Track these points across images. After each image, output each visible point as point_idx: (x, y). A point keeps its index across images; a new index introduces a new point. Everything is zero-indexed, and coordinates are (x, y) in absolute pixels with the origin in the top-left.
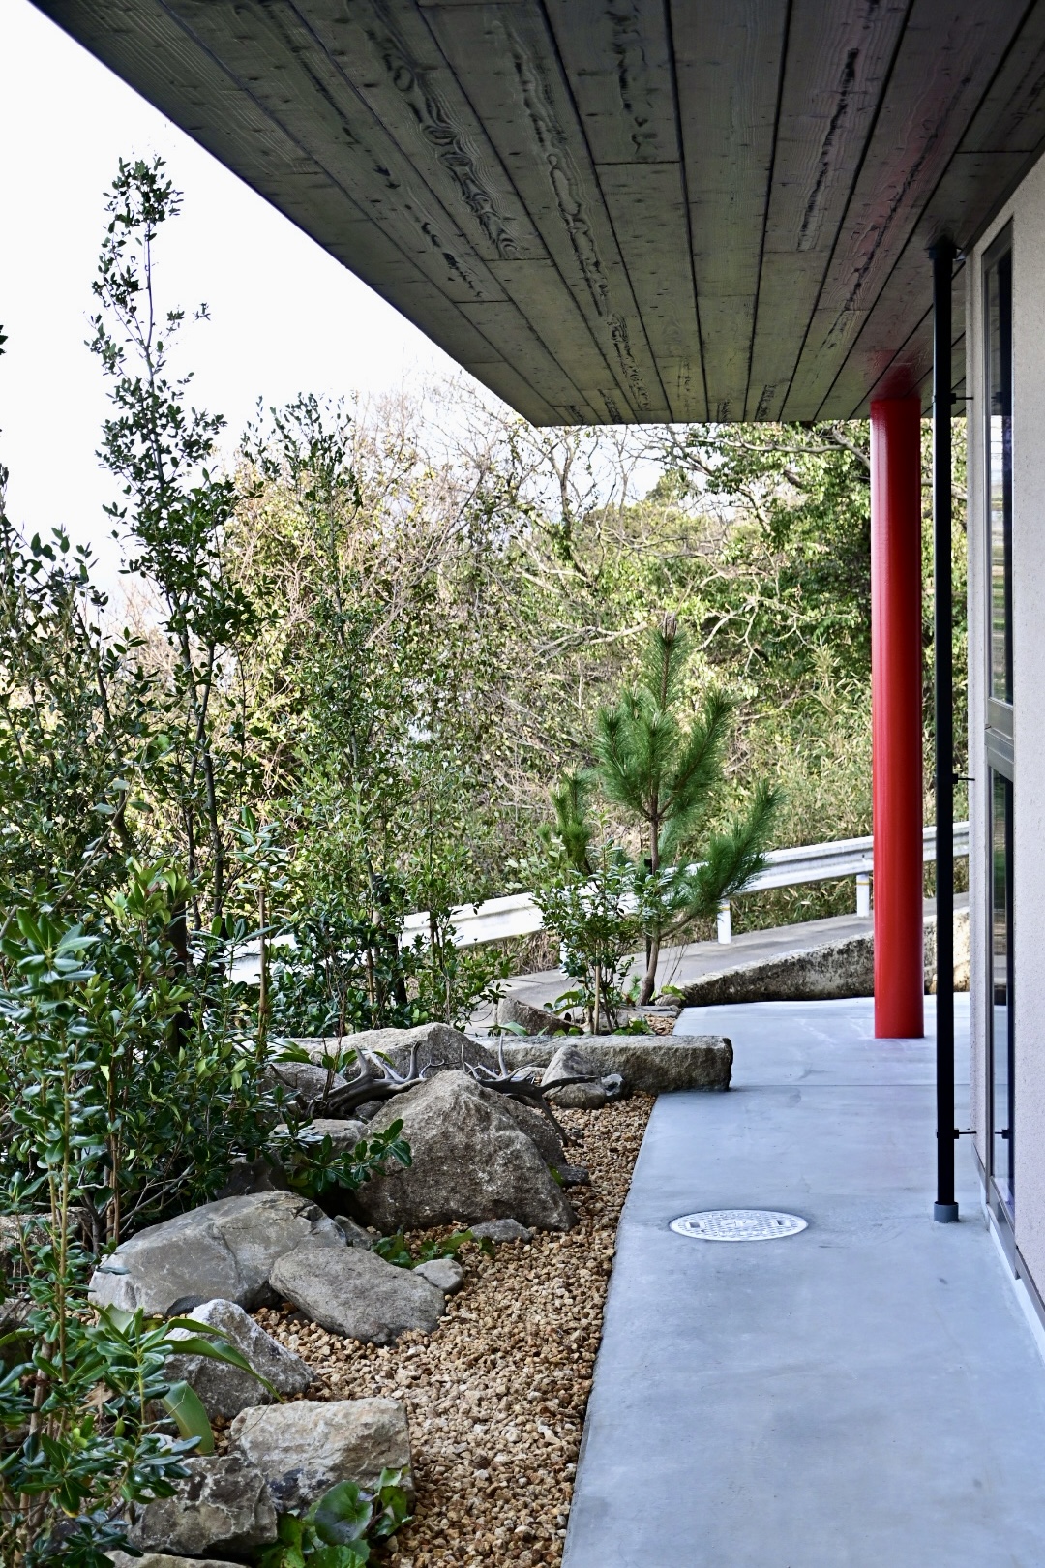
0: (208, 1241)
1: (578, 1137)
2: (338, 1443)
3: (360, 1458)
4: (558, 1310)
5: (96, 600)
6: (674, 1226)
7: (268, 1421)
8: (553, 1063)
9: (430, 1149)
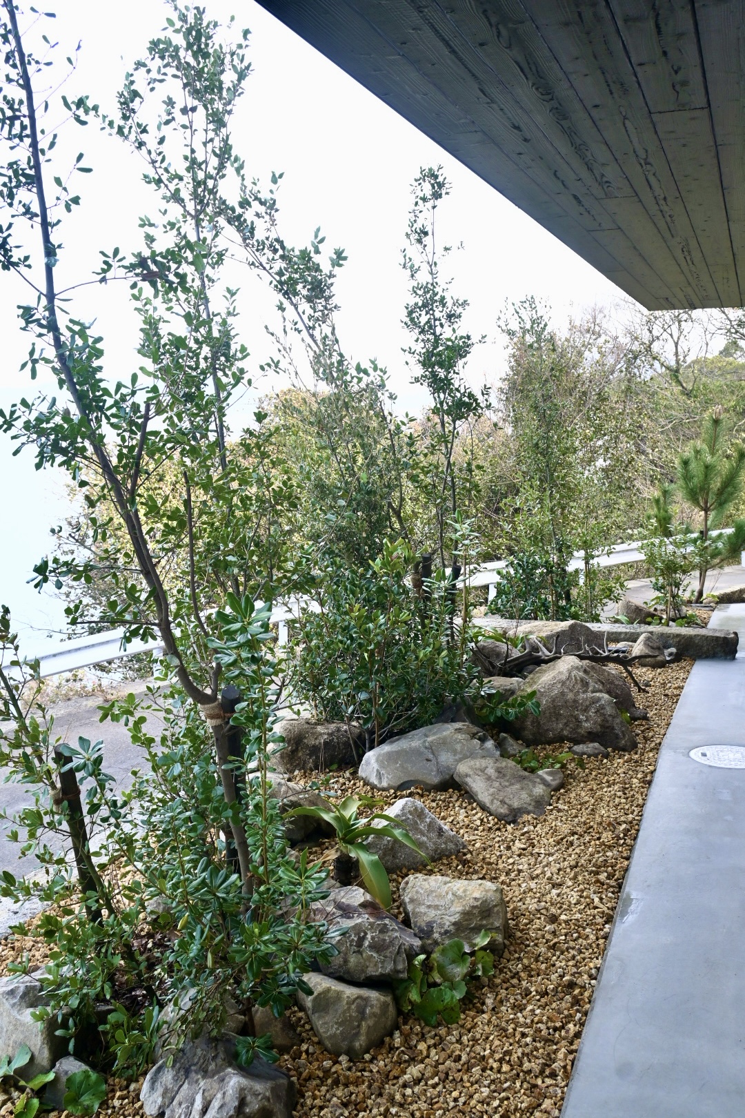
0: (423, 749)
1: (647, 686)
2: (458, 908)
3: (470, 919)
4: (616, 806)
5: (391, 397)
6: (692, 754)
7: (420, 886)
8: (638, 641)
9: (553, 701)
